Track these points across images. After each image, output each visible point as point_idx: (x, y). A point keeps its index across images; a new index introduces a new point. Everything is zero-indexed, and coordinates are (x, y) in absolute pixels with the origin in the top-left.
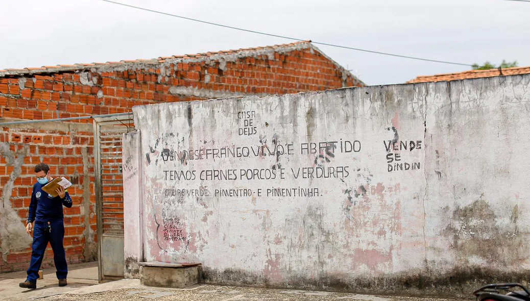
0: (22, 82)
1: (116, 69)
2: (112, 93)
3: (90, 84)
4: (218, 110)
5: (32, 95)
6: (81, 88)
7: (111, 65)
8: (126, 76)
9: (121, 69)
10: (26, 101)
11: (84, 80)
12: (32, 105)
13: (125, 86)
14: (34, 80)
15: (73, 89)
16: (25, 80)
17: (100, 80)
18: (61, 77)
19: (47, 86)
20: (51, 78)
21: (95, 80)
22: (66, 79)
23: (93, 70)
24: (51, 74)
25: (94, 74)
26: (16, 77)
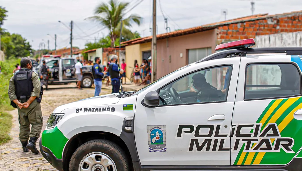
0: (239, 25)
1: (287, 16)
2: (285, 26)
3: (273, 23)
4: (277, 38)
5: (244, 30)
6: (268, 25)
7: (285, 14)
8: (293, 18)
9: (290, 16)
10: (240, 32)
11: (269, 22)
12: (243, 33)
13: (292, 23)
14: (245, 24)
15: (264, 26)
16: (240, 24)
17: (278, 21)
18: (258, 22)
19: (251, 26)
20: (253, 23)
21: (275, 22)
22: (260, 22)
23: (274, 17)
24: (253, 21)
25: (275, 19)
26: (237, 23)
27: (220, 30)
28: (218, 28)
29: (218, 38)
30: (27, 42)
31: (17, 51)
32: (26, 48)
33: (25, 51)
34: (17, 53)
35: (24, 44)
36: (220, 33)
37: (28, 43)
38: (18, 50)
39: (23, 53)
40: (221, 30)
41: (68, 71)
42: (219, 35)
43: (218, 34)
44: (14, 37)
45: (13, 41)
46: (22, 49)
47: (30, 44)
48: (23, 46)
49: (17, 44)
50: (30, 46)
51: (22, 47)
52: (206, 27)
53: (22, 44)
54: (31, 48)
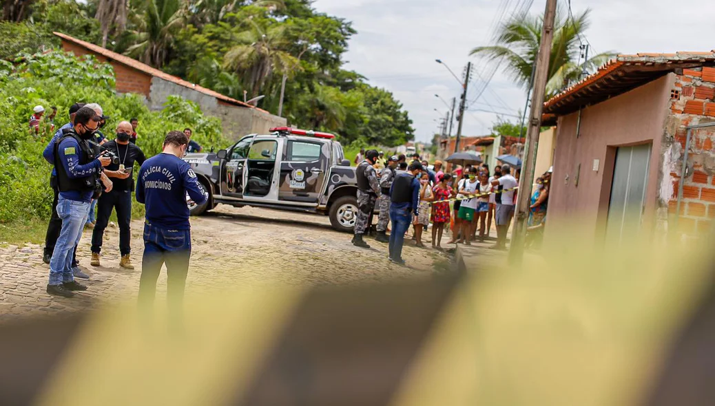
27: (686, 79)
28: (680, 74)
29: (674, 111)
30: (402, 110)
31: (376, 130)
32: (398, 124)
33: (394, 132)
34: (374, 135)
35: (395, 116)
36: (687, 91)
37: (405, 115)
38: (377, 126)
39: (388, 135)
40: (691, 79)
41: (299, 174)
42: (683, 99)
43: (675, 95)
44: (375, 95)
45: (368, 105)
46: (387, 125)
47: (410, 117)
48: (390, 119)
49: (377, 112)
50: (408, 122)
51: (387, 121)
52: (633, 63)
53: (389, 114)
54: (410, 125)
